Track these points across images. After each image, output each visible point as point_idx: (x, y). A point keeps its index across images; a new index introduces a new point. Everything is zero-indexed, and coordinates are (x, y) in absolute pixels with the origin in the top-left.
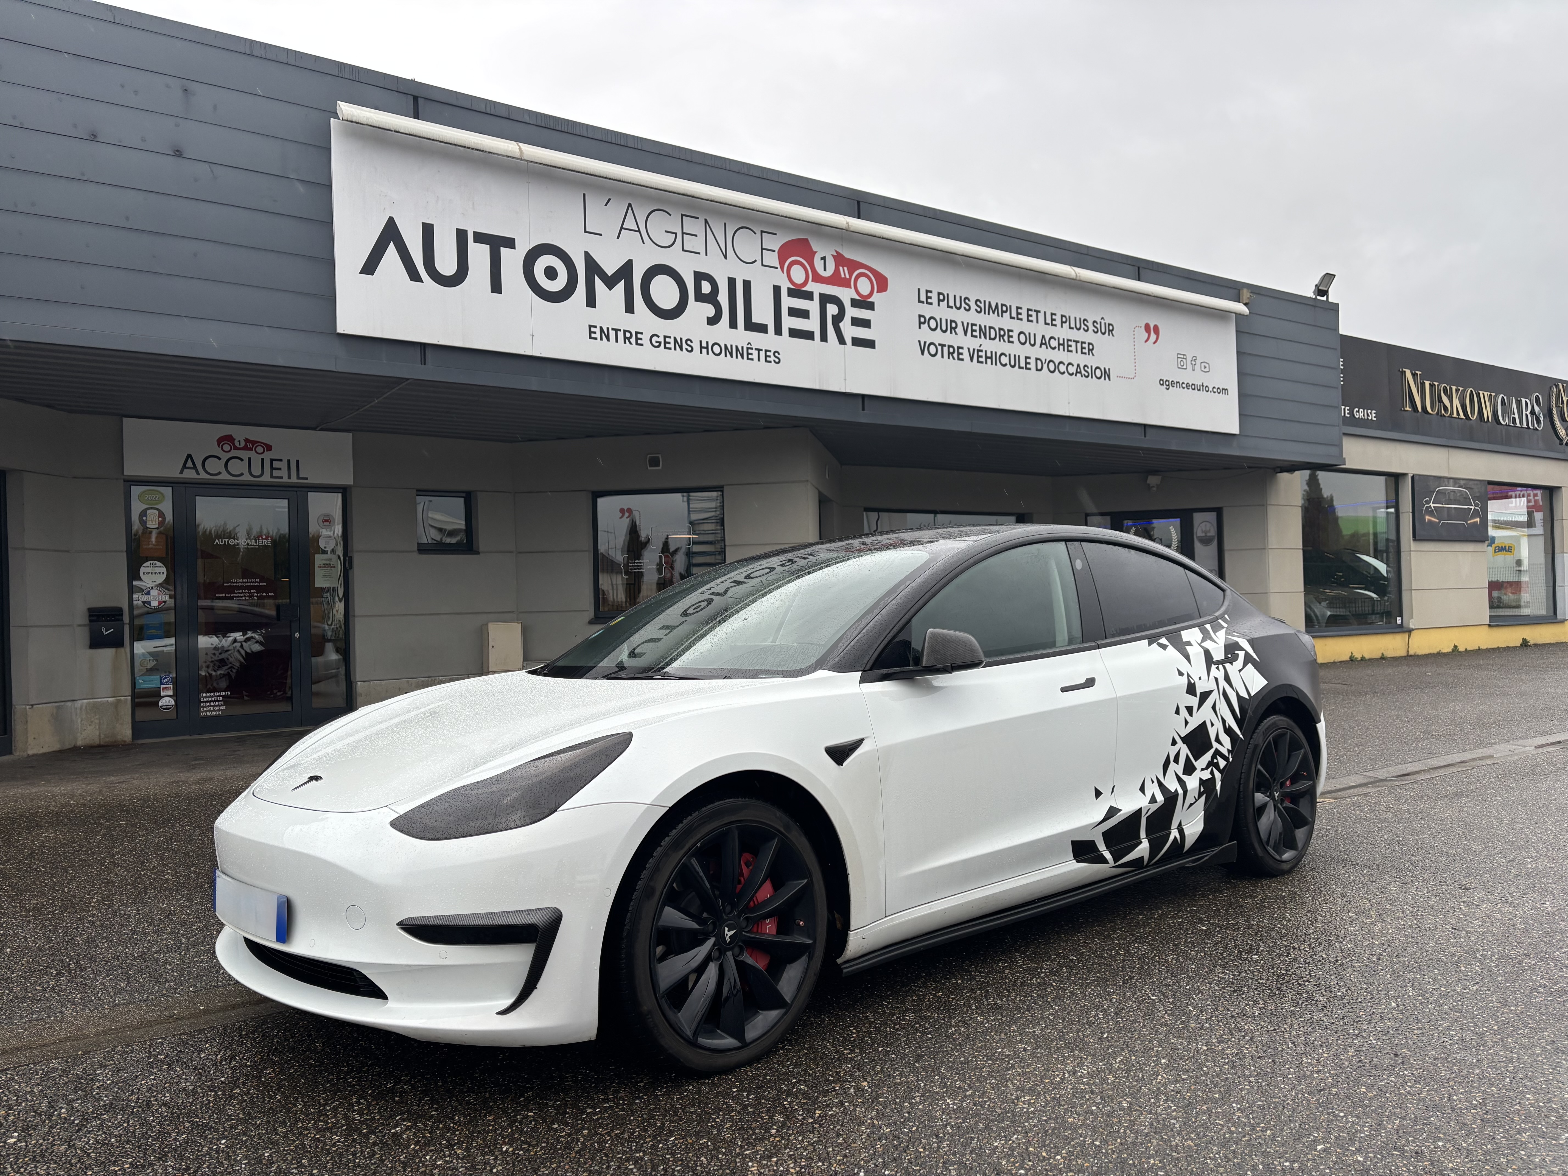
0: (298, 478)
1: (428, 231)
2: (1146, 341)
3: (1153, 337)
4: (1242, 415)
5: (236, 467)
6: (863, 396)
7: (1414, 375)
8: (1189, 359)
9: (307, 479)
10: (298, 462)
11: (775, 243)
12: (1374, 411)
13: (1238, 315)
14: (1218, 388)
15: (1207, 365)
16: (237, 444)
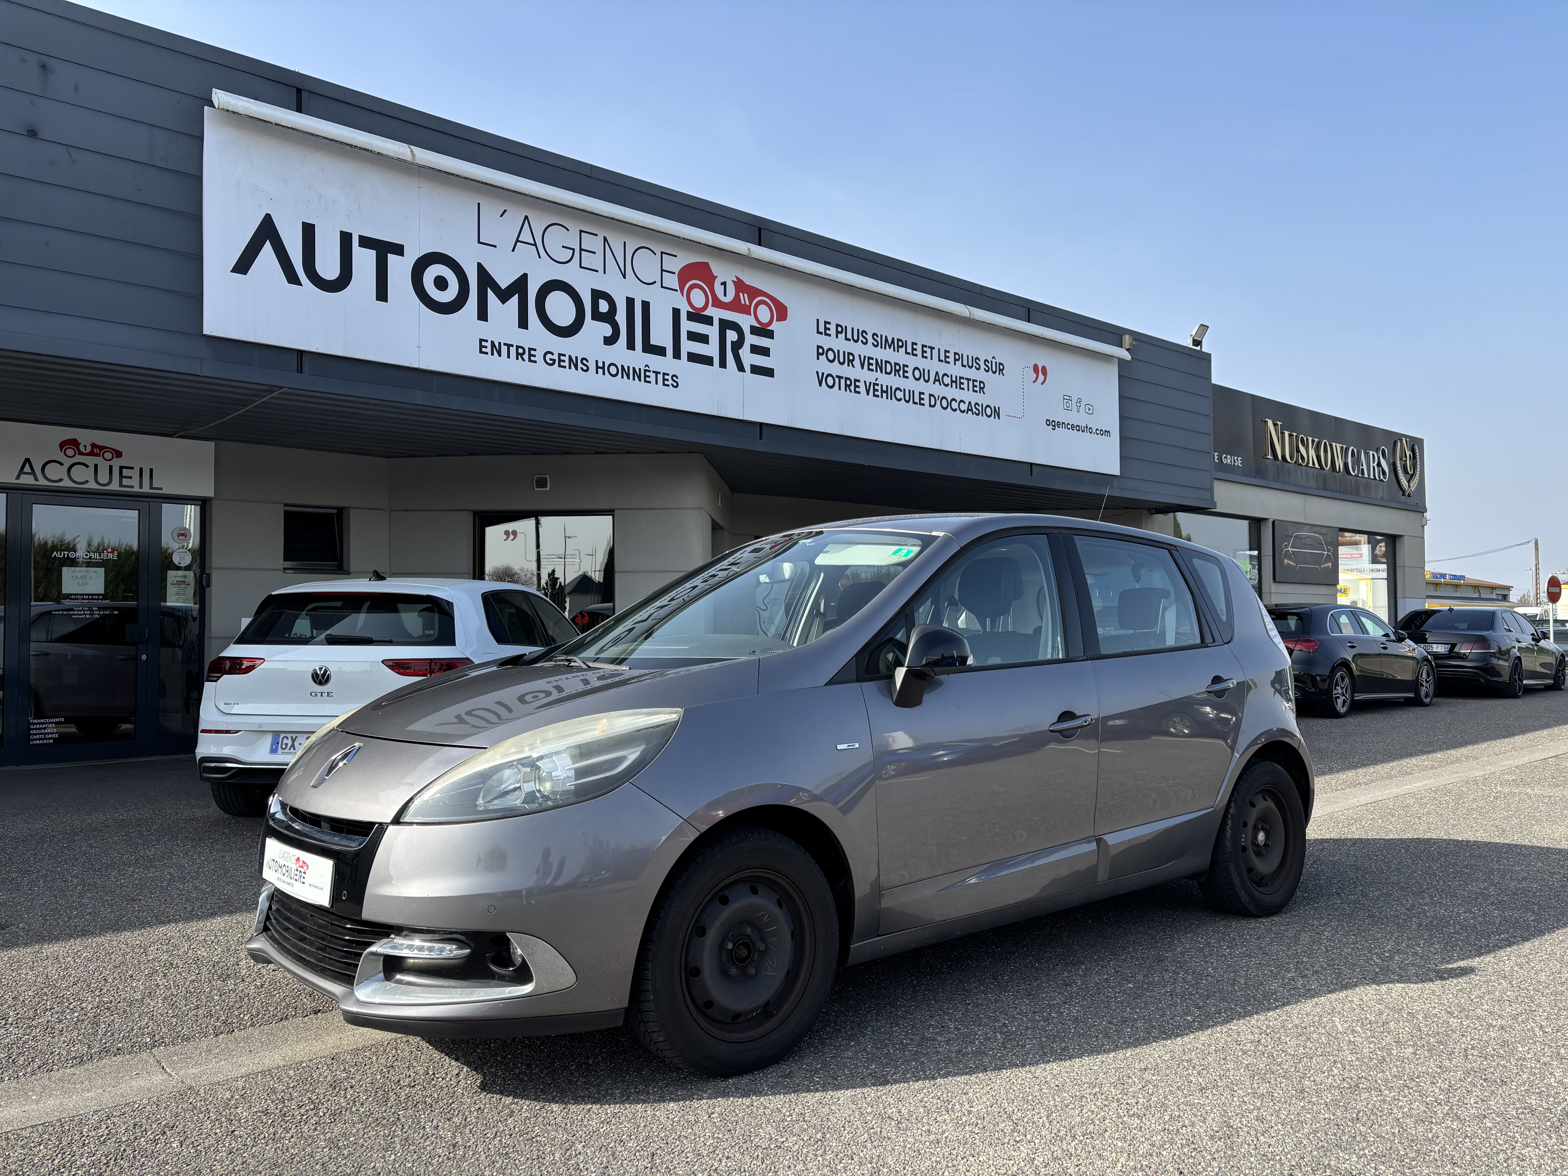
0: (151, 487)
1: (309, 231)
2: (1034, 382)
3: (1041, 377)
4: (1122, 458)
5: (79, 474)
6: (761, 425)
7: (1275, 425)
8: (1074, 400)
9: (161, 489)
10: (151, 470)
11: (676, 264)
12: (1240, 458)
13: (1121, 362)
14: (1101, 430)
15: (1091, 408)
16: (82, 448)
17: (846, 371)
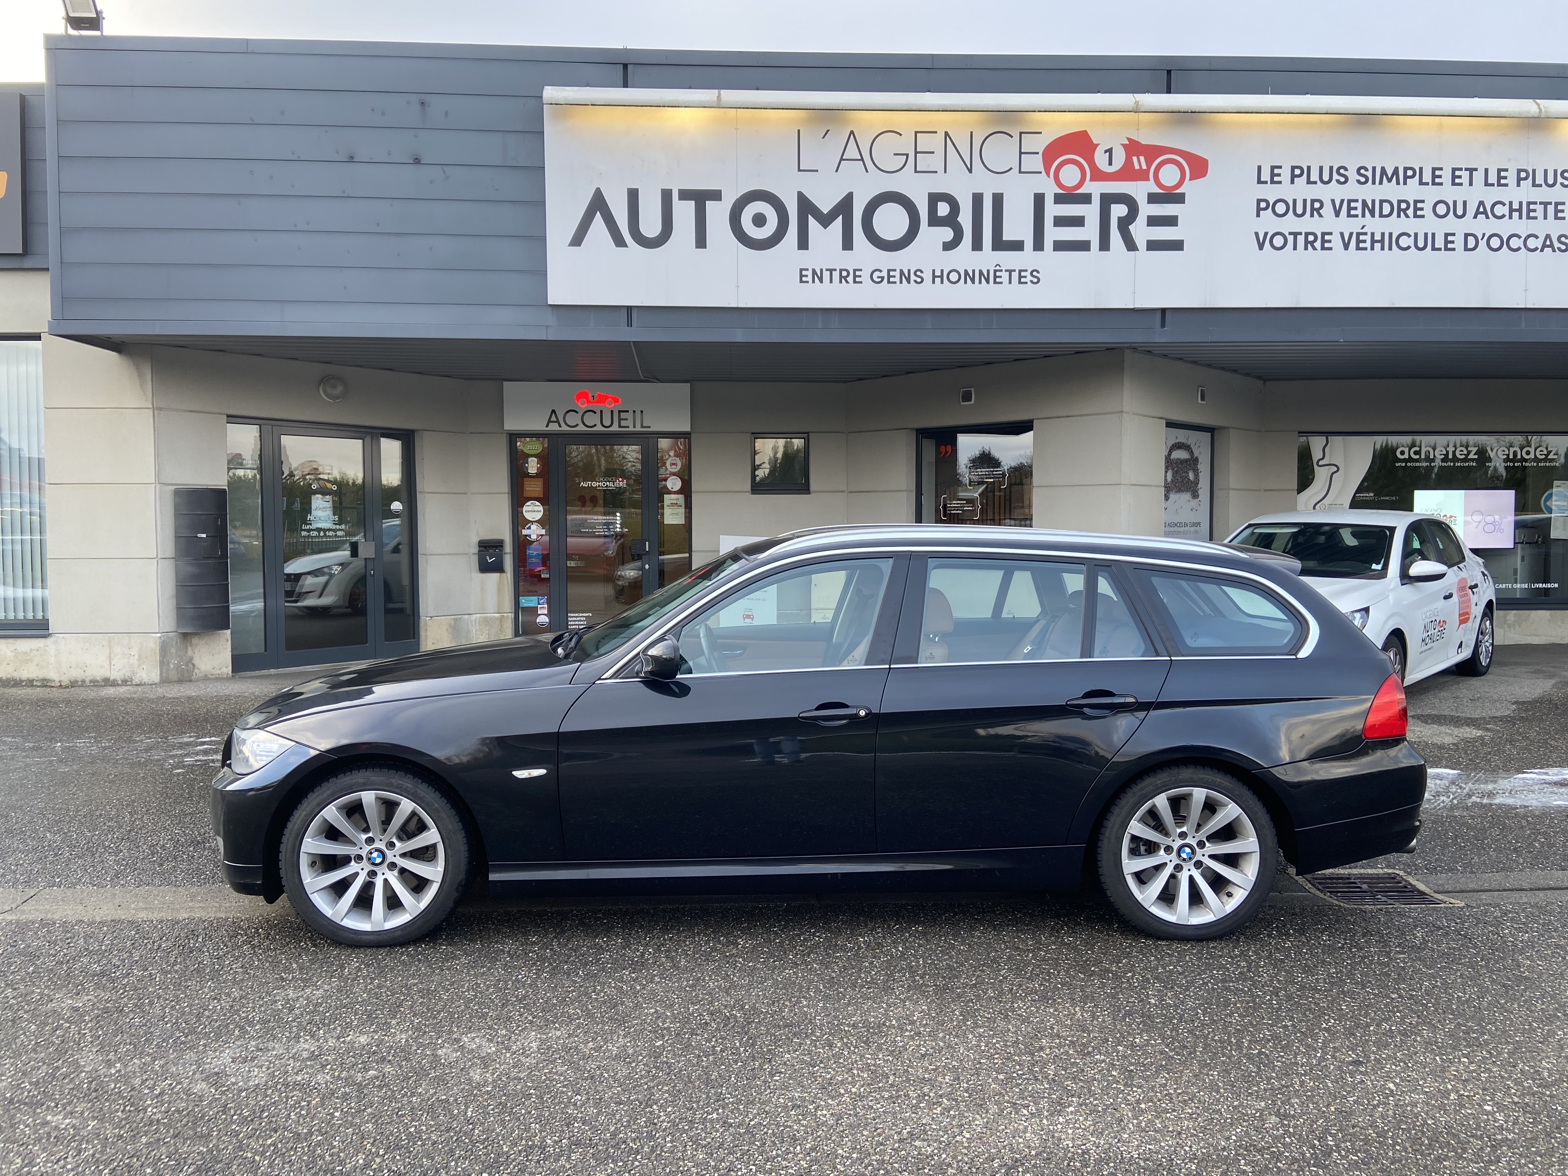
1: (633, 196)
6: (1163, 311)
9: (649, 427)
10: (642, 412)
11: (1039, 143)
17: (1308, 224)
